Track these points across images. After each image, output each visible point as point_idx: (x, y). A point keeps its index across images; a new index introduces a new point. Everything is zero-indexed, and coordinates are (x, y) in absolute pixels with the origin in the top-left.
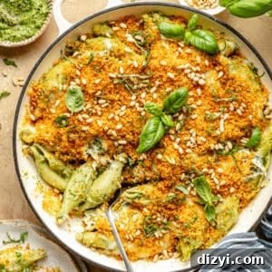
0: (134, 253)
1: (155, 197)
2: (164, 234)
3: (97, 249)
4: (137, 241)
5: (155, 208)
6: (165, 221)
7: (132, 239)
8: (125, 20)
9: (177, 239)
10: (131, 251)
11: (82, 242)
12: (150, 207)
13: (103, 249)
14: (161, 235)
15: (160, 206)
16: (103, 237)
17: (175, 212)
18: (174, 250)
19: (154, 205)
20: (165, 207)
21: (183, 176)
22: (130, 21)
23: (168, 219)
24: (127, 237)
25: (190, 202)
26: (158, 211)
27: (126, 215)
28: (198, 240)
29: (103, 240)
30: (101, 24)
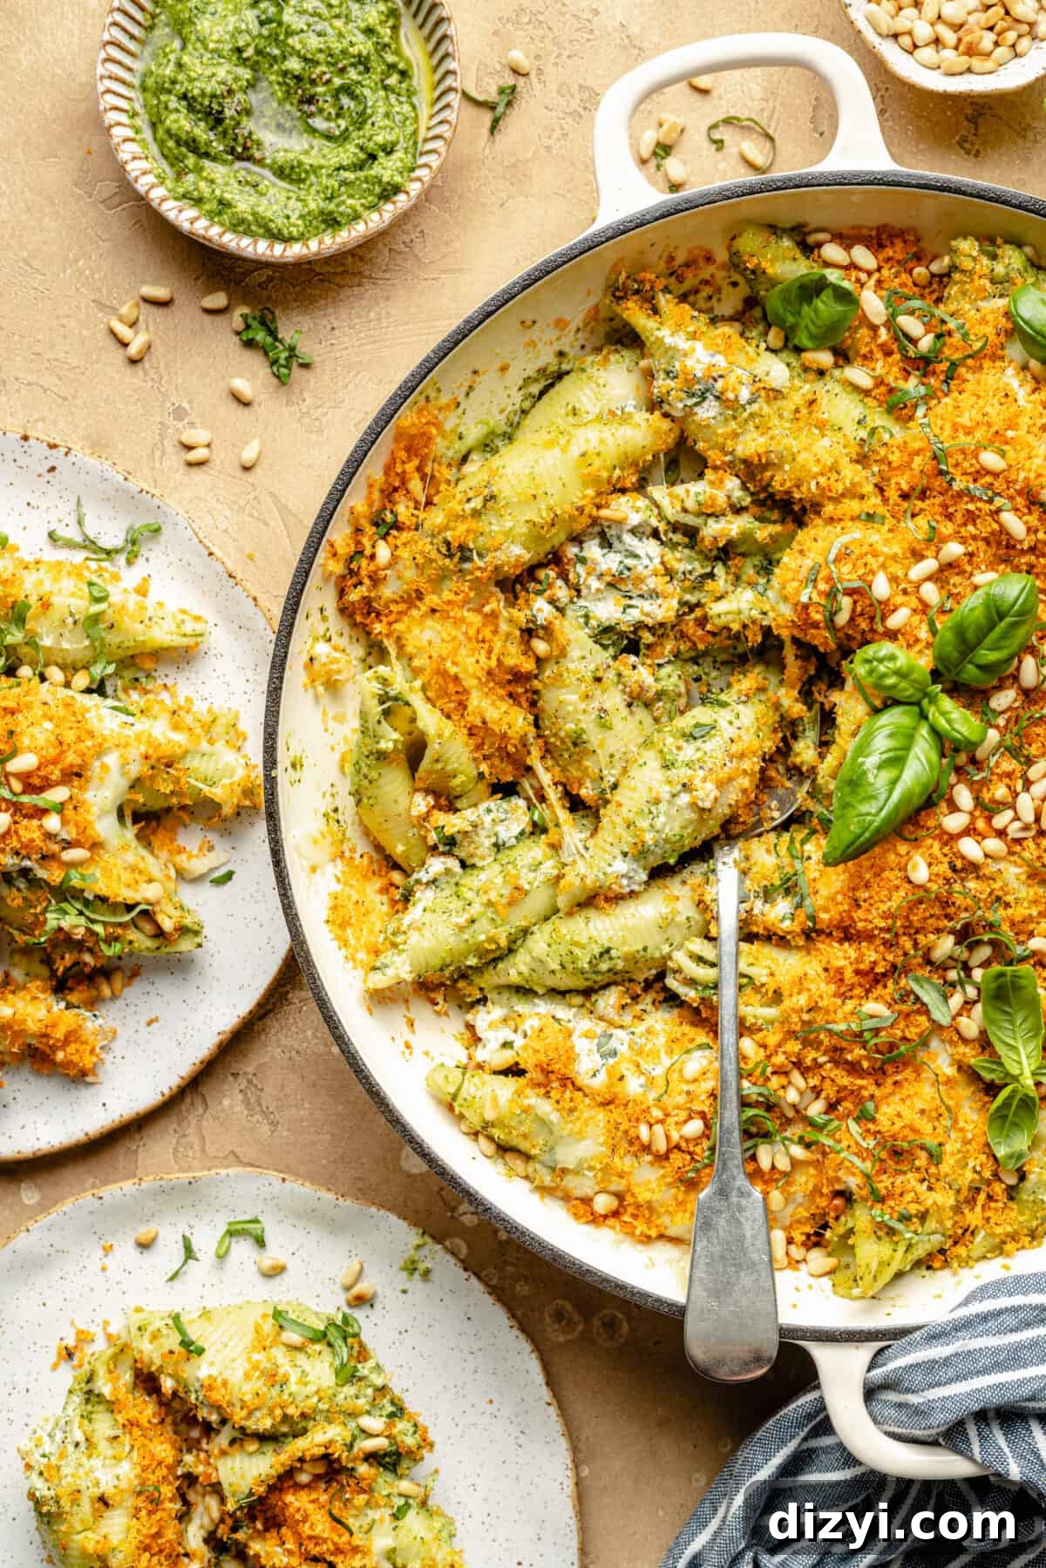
0: (650, 1207)
1: (802, 1000)
2: (795, 1163)
3: (503, 1149)
4: (677, 1159)
5: (794, 1047)
6: (816, 1109)
7: (661, 1146)
8: (877, 240)
9: (846, 1196)
10: (643, 1196)
11: (450, 1106)
12: (773, 1039)
13: (528, 1158)
14: (783, 1164)
15: (816, 1044)
16: (545, 1107)
17: (867, 1085)
18: (815, 1241)
19: (792, 1034)
20: (836, 1055)
21: (945, 946)
22: (896, 251)
23: (831, 1107)
24: (644, 1132)
25: (941, 1060)
26: (798, 1064)
27: (661, 1040)
28: (932, 1224)
29: (542, 1122)
30: (774, 229)
